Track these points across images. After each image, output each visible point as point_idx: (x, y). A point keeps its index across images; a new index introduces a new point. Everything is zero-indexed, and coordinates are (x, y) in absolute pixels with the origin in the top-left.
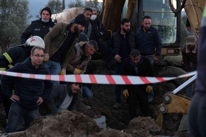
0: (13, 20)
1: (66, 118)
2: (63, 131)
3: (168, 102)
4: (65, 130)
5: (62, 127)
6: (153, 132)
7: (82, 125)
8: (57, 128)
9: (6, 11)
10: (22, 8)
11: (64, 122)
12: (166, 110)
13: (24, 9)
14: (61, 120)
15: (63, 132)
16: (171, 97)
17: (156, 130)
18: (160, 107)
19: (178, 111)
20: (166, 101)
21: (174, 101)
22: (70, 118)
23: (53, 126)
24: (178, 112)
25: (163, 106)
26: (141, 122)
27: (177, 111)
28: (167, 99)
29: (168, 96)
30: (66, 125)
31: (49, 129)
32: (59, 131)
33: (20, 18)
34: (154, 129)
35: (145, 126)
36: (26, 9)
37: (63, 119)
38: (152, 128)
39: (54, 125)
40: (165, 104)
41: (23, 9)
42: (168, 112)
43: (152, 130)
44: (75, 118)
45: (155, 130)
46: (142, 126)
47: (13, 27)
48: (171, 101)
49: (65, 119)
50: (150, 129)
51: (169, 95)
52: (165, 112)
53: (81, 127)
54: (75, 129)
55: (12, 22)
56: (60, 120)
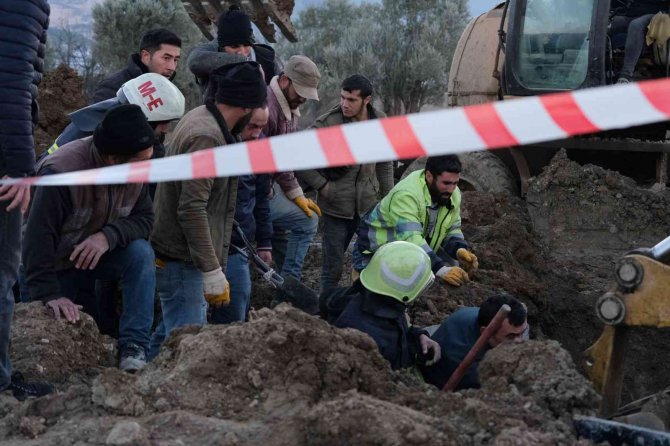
0: (430, 39)
1: (254, 335)
2: (235, 383)
3: (631, 285)
4: (240, 382)
5: (232, 369)
6: (554, 400)
7: (299, 365)
8: (213, 372)
9: (415, 18)
10: (453, 12)
11: (245, 350)
12: (623, 314)
13: (460, 12)
14: (232, 345)
15: (233, 388)
16: (642, 266)
17: (569, 394)
18: (603, 301)
19: (662, 319)
20: (624, 282)
21: (650, 284)
22: (268, 339)
23: (201, 364)
24: (661, 325)
25: (612, 299)
26: (517, 363)
27: (659, 322)
28: (627, 273)
29: (632, 263)
30: (248, 361)
31: (187, 375)
32: (220, 382)
33: (447, 35)
34: (560, 391)
35: (531, 378)
36: (464, 14)
37: (242, 340)
38: (555, 386)
39: (204, 360)
40: (618, 293)
41: (457, 13)
42: (629, 322)
43: (553, 394)
44: (285, 338)
45: (564, 393)
46: (520, 378)
47: (429, 57)
48: (640, 283)
49: (250, 341)
50: (547, 390)
51: (633, 259)
52: (619, 321)
53: (296, 372)
54: (276, 378)
55: (428, 45)
56: (228, 345)
